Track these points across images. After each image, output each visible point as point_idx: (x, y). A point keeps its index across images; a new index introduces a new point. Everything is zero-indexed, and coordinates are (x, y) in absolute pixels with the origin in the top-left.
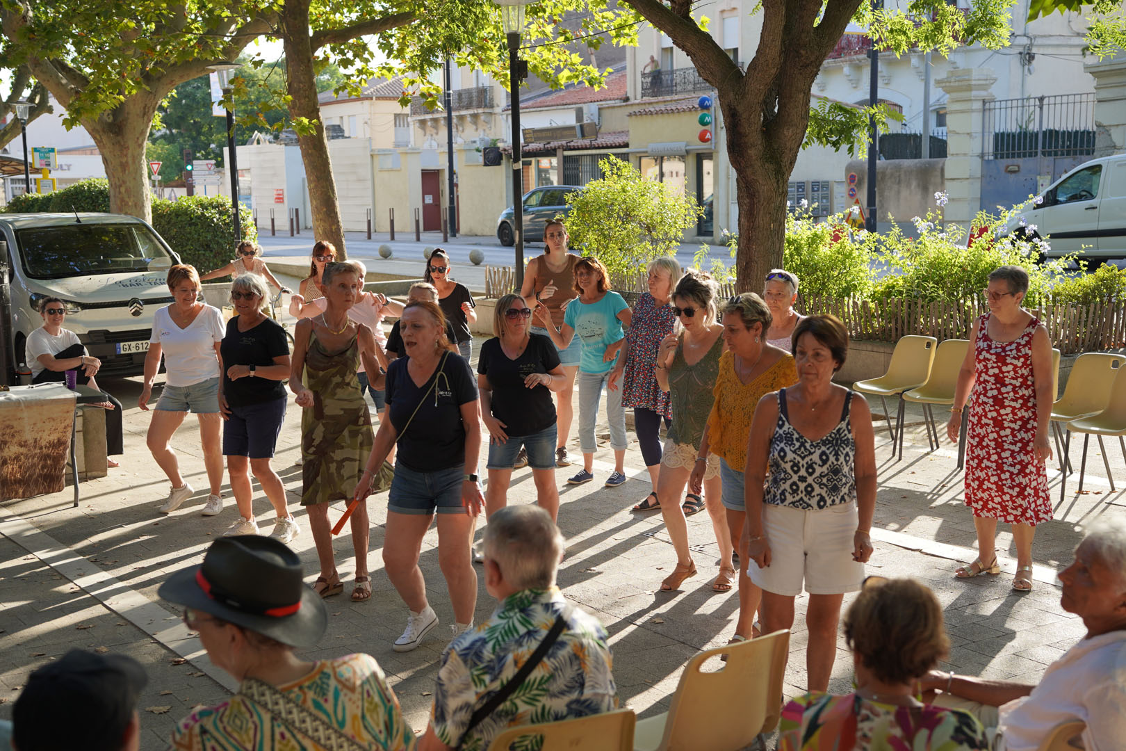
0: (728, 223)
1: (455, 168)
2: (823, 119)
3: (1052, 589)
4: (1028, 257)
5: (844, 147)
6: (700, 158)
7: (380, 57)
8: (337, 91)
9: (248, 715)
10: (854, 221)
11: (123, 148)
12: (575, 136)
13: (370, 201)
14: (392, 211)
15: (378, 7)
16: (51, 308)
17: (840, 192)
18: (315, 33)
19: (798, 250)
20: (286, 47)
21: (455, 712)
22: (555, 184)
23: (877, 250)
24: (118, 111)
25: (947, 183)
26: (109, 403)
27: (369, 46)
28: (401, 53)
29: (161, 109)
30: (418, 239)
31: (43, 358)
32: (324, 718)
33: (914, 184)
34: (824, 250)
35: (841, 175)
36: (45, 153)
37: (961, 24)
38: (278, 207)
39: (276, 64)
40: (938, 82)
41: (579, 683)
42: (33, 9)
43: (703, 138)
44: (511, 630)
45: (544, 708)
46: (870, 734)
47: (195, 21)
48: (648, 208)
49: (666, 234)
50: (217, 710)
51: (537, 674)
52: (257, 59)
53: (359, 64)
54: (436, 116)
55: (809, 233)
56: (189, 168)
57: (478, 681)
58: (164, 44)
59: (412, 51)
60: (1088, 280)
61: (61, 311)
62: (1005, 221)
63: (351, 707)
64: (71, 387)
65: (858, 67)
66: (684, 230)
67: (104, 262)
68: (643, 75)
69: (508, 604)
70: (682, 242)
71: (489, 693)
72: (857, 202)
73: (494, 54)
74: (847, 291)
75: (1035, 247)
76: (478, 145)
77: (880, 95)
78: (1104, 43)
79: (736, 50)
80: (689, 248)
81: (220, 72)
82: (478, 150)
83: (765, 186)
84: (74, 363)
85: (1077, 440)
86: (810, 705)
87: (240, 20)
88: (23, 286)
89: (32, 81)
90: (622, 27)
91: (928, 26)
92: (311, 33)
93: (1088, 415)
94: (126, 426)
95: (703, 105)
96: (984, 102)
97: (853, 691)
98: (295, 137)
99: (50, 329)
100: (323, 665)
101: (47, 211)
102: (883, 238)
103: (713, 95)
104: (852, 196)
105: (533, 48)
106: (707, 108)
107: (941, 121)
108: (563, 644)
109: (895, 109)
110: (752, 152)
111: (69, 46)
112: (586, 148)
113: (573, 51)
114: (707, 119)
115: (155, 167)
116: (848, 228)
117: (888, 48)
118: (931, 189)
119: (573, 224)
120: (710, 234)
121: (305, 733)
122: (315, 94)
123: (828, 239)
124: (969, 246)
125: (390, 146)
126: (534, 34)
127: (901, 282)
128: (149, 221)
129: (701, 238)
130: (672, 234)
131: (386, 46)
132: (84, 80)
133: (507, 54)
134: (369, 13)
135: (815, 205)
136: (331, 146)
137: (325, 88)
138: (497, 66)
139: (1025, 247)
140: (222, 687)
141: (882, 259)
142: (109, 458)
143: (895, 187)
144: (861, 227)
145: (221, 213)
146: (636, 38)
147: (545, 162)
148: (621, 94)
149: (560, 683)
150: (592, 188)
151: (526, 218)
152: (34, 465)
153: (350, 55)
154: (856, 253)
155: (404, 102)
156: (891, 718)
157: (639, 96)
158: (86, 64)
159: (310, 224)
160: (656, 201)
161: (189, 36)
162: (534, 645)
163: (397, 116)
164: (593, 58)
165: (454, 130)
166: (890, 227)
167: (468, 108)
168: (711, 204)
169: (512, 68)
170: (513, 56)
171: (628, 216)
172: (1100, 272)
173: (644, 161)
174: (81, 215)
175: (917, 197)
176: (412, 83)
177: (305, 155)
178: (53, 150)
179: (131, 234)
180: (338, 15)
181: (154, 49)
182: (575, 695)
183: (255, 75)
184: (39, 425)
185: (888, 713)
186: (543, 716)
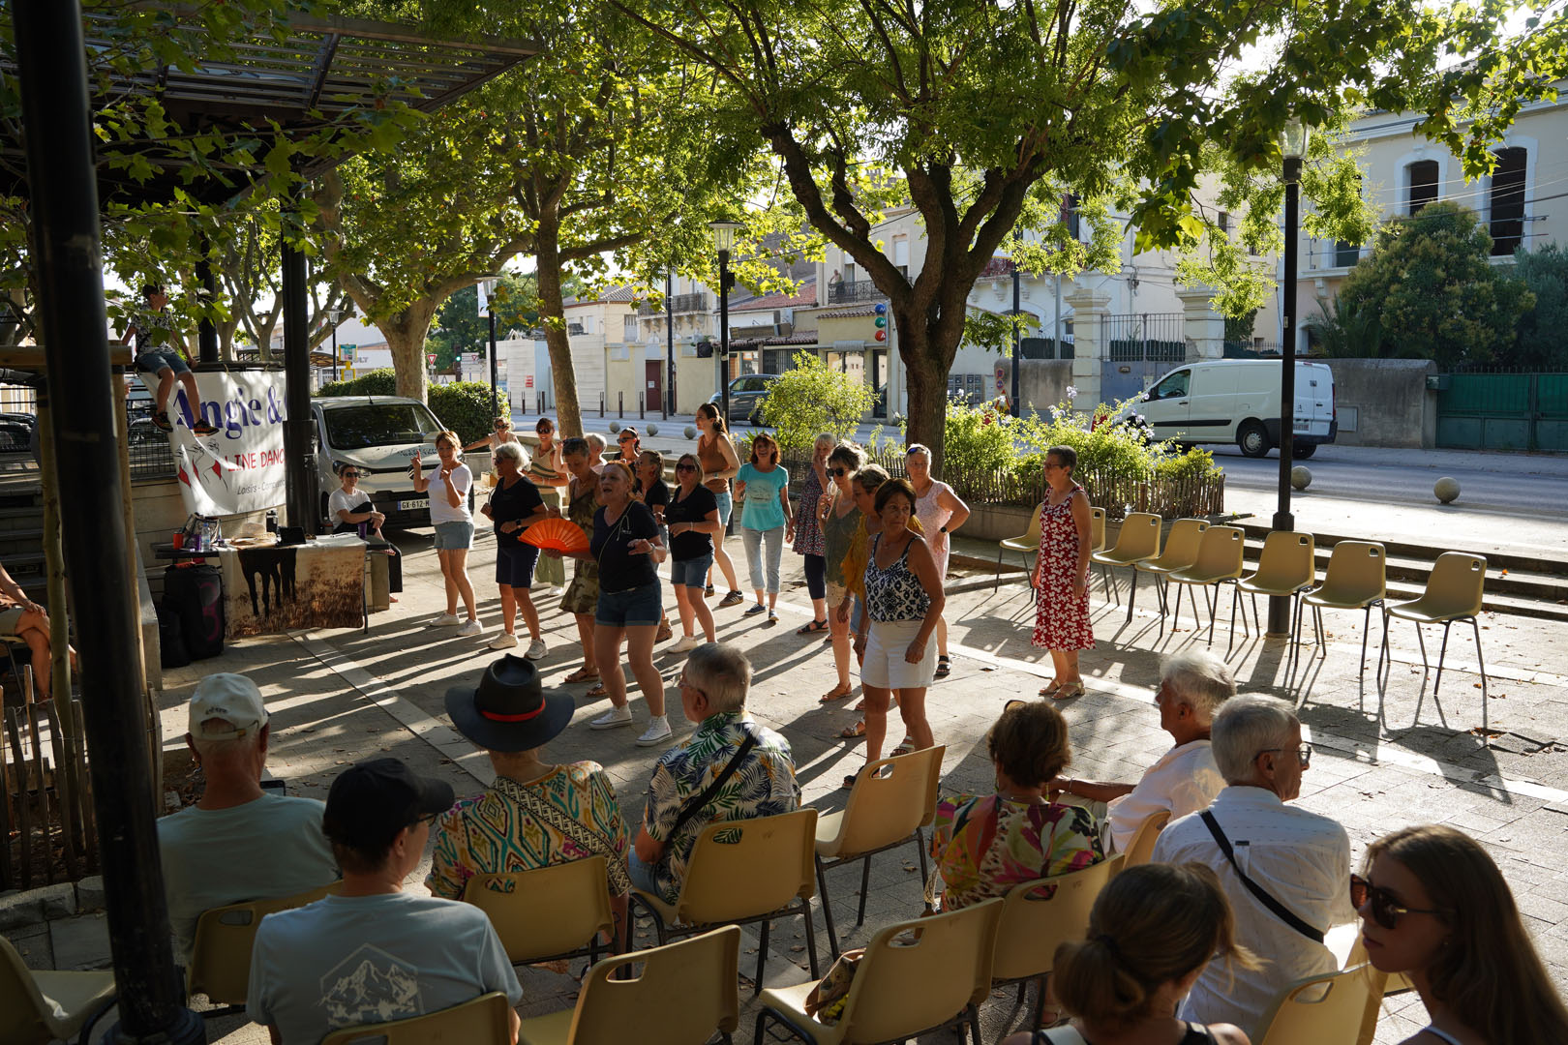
0: (899, 407)
1: (674, 359)
2: (977, 325)
3: (1152, 708)
4: (1138, 441)
5: (994, 348)
6: (876, 353)
7: (614, 269)
8: (579, 297)
9: (500, 806)
10: (1001, 408)
11: (407, 343)
12: (773, 334)
13: (603, 385)
14: (621, 394)
15: (613, 230)
16: (347, 472)
17: (990, 384)
18: (562, 250)
19: (956, 431)
20: (538, 262)
21: (662, 815)
22: (757, 373)
23: (1020, 432)
24: (405, 314)
25: (1075, 380)
26: (391, 550)
27: (605, 261)
28: (632, 265)
29: (439, 312)
30: (642, 417)
31: (342, 512)
32: (561, 809)
33: (1049, 379)
34: (977, 431)
35: (990, 370)
36: (349, 348)
37: (1084, 254)
38: (528, 391)
39: (531, 275)
40: (1066, 299)
41: (767, 788)
42: (348, 238)
43: (878, 338)
44: (709, 747)
45: (737, 808)
46: (1007, 827)
47: (467, 243)
48: (833, 394)
49: (848, 415)
50: (475, 801)
51: (731, 782)
52: (516, 272)
53: (597, 275)
54: (659, 316)
55: (965, 417)
56: (458, 359)
57: (682, 789)
58: (443, 261)
59: (641, 265)
60: (1182, 460)
61: (357, 474)
62: (1121, 410)
63: (583, 802)
64: (362, 537)
65: (1003, 284)
66: (862, 413)
67: (390, 436)
68: (830, 285)
69: (706, 725)
70: (861, 422)
71: (691, 798)
72: (1004, 392)
73: (708, 267)
74: (996, 465)
75: (1142, 433)
76: (691, 341)
77: (1022, 307)
78: (1188, 276)
79: (905, 268)
80: (867, 427)
81: (485, 283)
82: (693, 345)
83: (929, 378)
84: (364, 517)
85: (1173, 587)
86: (960, 805)
87: (503, 241)
88: (328, 455)
89: (343, 293)
90: (812, 247)
91: (1058, 255)
92: (559, 250)
93: (1181, 569)
94: (404, 569)
95: (879, 311)
96: (1102, 316)
97: (995, 792)
98: (543, 333)
99: (347, 490)
100: (560, 769)
101: (348, 395)
102: (1024, 422)
103: (887, 303)
104: (999, 387)
105: (739, 263)
106: (882, 313)
107: (1069, 330)
108: (752, 757)
109: (1033, 319)
110: (919, 350)
111: (372, 266)
112: (782, 344)
113: (772, 265)
114: (882, 322)
115: (432, 358)
116: (997, 414)
117: (1027, 270)
118: (1062, 383)
119: (771, 406)
120: (885, 416)
121: (547, 821)
122: (561, 299)
123: (980, 422)
124: (1092, 430)
125: (621, 341)
126: (741, 252)
127: (1039, 459)
128: (425, 402)
129: (877, 420)
130: (852, 416)
131: (619, 260)
132: (381, 290)
133: (718, 267)
134: (607, 235)
135: (970, 394)
136: (572, 341)
137: (569, 294)
138: (710, 276)
139: (1135, 433)
140: (481, 783)
141: (1023, 439)
142: (391, 595)
143: (1034, 381)
144: (1007, 413)
145: (482, 396)
146: (824, 256)
147: (748, 355)
148: (812, 300)
149: (750, 789)
150: (787, 376)
151: (732, 401)
152: (336, 602)
153: (590, 268)
154: (1003, 434)
155: (635, 305)
156: (1025, 813)
157: (826, 302)
158: (383, 279)
159: (554, 404)
160: (840, 389)
161: (463, 254)
162: (728, 759)
163: (626, 316)
164: (789, 271)
165: (673, 328)
166: (1030, 413)
167: (685, 310)
168: (885, 391)
169: (722, 278)
170: (723, 269)
171: (816, 400)
172: (1191, 454)
173: (830, 355)
174: (373, 398)
175: (1052, 390)
176: (640, 290)
177: (551, 348)
178: (354, 346)
179: (411, 412)
180: (581, 236)
181: (435, 265)
182: (763, 799)
183: (513, 284)
184: (339, 568)
185: (1022, 810)
186: (737, 815)
